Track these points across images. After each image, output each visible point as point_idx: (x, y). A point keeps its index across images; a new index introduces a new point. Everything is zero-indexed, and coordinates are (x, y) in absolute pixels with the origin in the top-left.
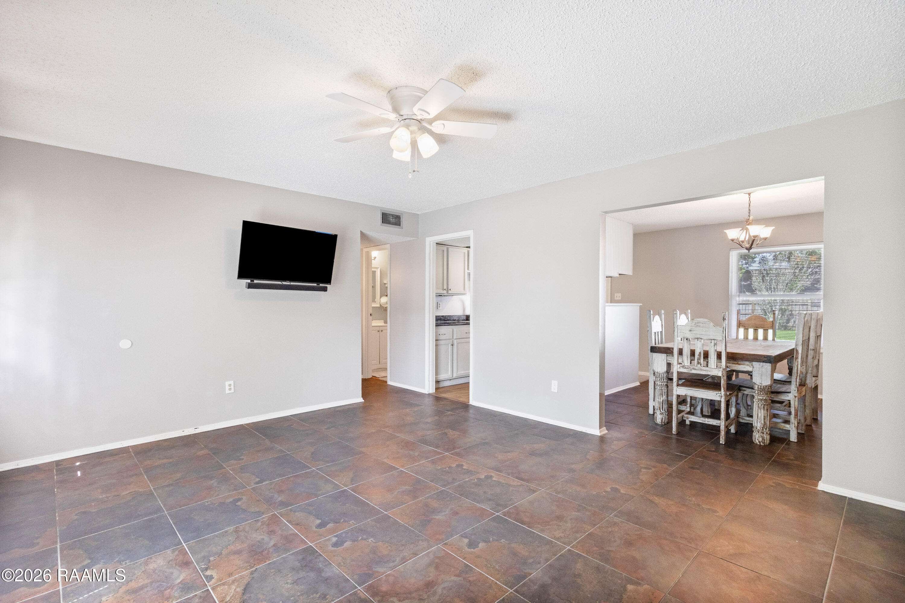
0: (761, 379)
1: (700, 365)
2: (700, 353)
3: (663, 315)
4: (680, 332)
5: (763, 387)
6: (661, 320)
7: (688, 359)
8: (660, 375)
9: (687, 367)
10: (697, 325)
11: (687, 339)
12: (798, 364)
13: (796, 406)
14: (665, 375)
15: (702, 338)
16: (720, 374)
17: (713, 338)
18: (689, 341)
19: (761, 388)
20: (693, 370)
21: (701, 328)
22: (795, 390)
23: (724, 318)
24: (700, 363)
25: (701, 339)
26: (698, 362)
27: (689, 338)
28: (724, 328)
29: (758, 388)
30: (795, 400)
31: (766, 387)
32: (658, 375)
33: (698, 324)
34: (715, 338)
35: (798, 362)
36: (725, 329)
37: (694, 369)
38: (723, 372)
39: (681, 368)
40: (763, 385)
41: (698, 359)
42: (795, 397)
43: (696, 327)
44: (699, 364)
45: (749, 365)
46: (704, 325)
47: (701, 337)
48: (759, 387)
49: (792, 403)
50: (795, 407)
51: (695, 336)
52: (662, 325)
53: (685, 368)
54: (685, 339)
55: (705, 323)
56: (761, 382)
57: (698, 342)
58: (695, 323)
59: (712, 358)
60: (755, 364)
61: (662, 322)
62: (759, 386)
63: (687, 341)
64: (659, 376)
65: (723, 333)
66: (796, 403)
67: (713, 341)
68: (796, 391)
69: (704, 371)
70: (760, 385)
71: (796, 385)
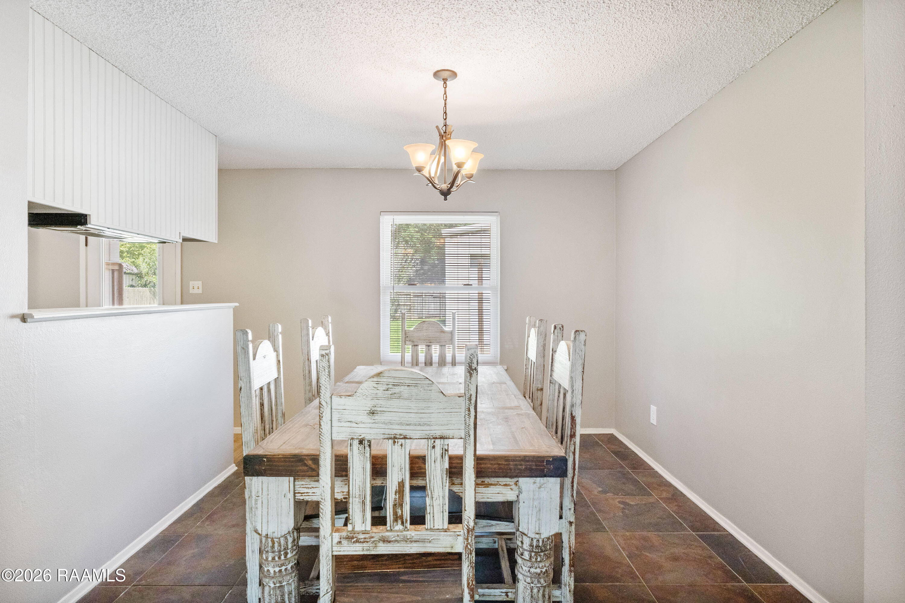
0: (539, 519)
1: (402, 523)
2: (401, 485)
3: (280, 336)
4: (339, 421)
5: (543, 541)
6: (276, 350)
7: (364, 511)
8: (276, 545)
9: (362, 536)
10: (393, 391)
11: (361, 442)
12: (575, 449)
13: (571, 545)
14: (290, 540)
15: (409, 434)
16: (459, 548)
17: (438, 433)
18: (367, 448)
19: (537, 546)
20: (381, 544)
21: (406, 403)
22: (570, 509)
23: (470, 367)
24: (401, 517)
25: (405, 438)
26: (395, 513)
27: (368, 437)
28: (470, 399)
29: (531, 545)
30: (570, 532)
31: (548, 539)
32: (270, 544)
33: (397, 390)
34: (446, 433)
35: (575, 444)
36: (473, 401)
37: (385, 541)
38: (467, 539)
39: (344, 542)
40: (543, 537)
41: (395, 505)
42: (571, 523)
43: (388, 399)
44: (400, 522)
45: (509, 485)
46: (414, 390)
47: (404, 433)
48: (535, 544)
49: (565, 538)
50: (570, 547)
51: (387, 431)
52: (279, 361)
53: (357, 541)
54: (356, 442)
55: (416, 385)
56: (537, 529)
57: (397, 447)
58: (385, 387)
59: (435, 495)
60: (526, 483)
61: (278, 356)
62: (535, 541)
63: (362, 447)
64: (273, 547)
65: (469, 415)
66: (573, 538)
67: (438, 442)
68: (573, 509)
69: (415, 545)
70: (537, 536)
71: (572, 496)
